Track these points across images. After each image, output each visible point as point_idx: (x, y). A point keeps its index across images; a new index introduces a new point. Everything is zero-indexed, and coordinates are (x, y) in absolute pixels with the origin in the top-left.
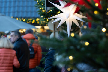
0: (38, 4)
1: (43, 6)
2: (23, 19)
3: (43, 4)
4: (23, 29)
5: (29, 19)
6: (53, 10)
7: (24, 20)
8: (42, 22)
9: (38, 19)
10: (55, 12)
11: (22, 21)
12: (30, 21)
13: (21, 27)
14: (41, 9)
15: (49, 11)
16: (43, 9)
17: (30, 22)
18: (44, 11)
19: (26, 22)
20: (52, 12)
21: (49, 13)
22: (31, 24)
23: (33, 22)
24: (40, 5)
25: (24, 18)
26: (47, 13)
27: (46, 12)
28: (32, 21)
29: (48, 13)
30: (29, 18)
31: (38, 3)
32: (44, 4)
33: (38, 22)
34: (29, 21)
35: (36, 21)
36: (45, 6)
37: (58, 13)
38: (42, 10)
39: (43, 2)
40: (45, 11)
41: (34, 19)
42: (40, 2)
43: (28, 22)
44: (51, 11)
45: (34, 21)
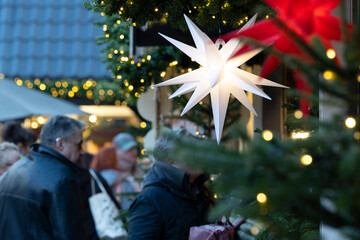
0: (107, 36)
1: (122, 42)
2: (37, 82)
3: (122, 37)
4: (38, 116)
5: (58, 84)
6: (156, 55)
7: (43, 87)
8: (102, 93)
9: (89, 84)
10: (161, 62)
11: (37, 88)
12: (62, 88)
13: (33, 109)
14: (116, 52)
15: (143, 61)
16: (122, 52)
17: (62, 92)
18: (124, 59)
19: (48, 91)
20: (152, 62)
21: (143, 64)
22: (67, 98)
23: (71, 94)
24: (112, 41)
25: (42, 80)
26: (136, 64)
27: (133, 63)
28: (70, 88)
29: (139, 65)
30: (60, 78)
31: (107, 32)
32: (126, 37)
33: (89, 94)
34: (58, 89)
35: (82, 91)
36: (128, 44)
37: (171, 64)
38: (119, 55)
39: (124, 31)
40: (130, 60)
41: (75, 82)
42: (113, 30)
43: (55, 93)
44: (149, 58)
45: (75, 89)
